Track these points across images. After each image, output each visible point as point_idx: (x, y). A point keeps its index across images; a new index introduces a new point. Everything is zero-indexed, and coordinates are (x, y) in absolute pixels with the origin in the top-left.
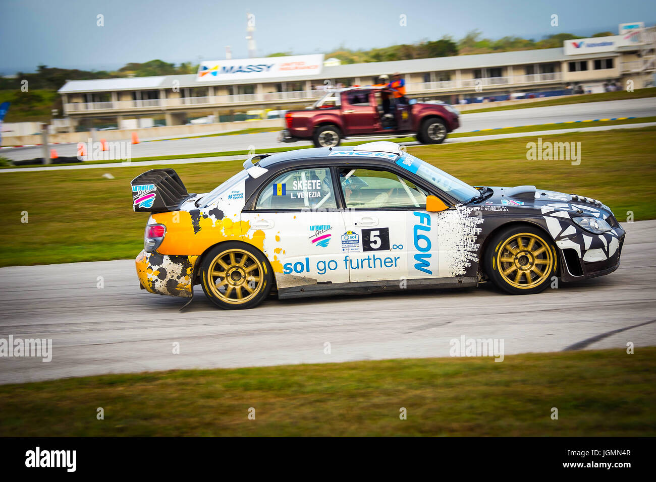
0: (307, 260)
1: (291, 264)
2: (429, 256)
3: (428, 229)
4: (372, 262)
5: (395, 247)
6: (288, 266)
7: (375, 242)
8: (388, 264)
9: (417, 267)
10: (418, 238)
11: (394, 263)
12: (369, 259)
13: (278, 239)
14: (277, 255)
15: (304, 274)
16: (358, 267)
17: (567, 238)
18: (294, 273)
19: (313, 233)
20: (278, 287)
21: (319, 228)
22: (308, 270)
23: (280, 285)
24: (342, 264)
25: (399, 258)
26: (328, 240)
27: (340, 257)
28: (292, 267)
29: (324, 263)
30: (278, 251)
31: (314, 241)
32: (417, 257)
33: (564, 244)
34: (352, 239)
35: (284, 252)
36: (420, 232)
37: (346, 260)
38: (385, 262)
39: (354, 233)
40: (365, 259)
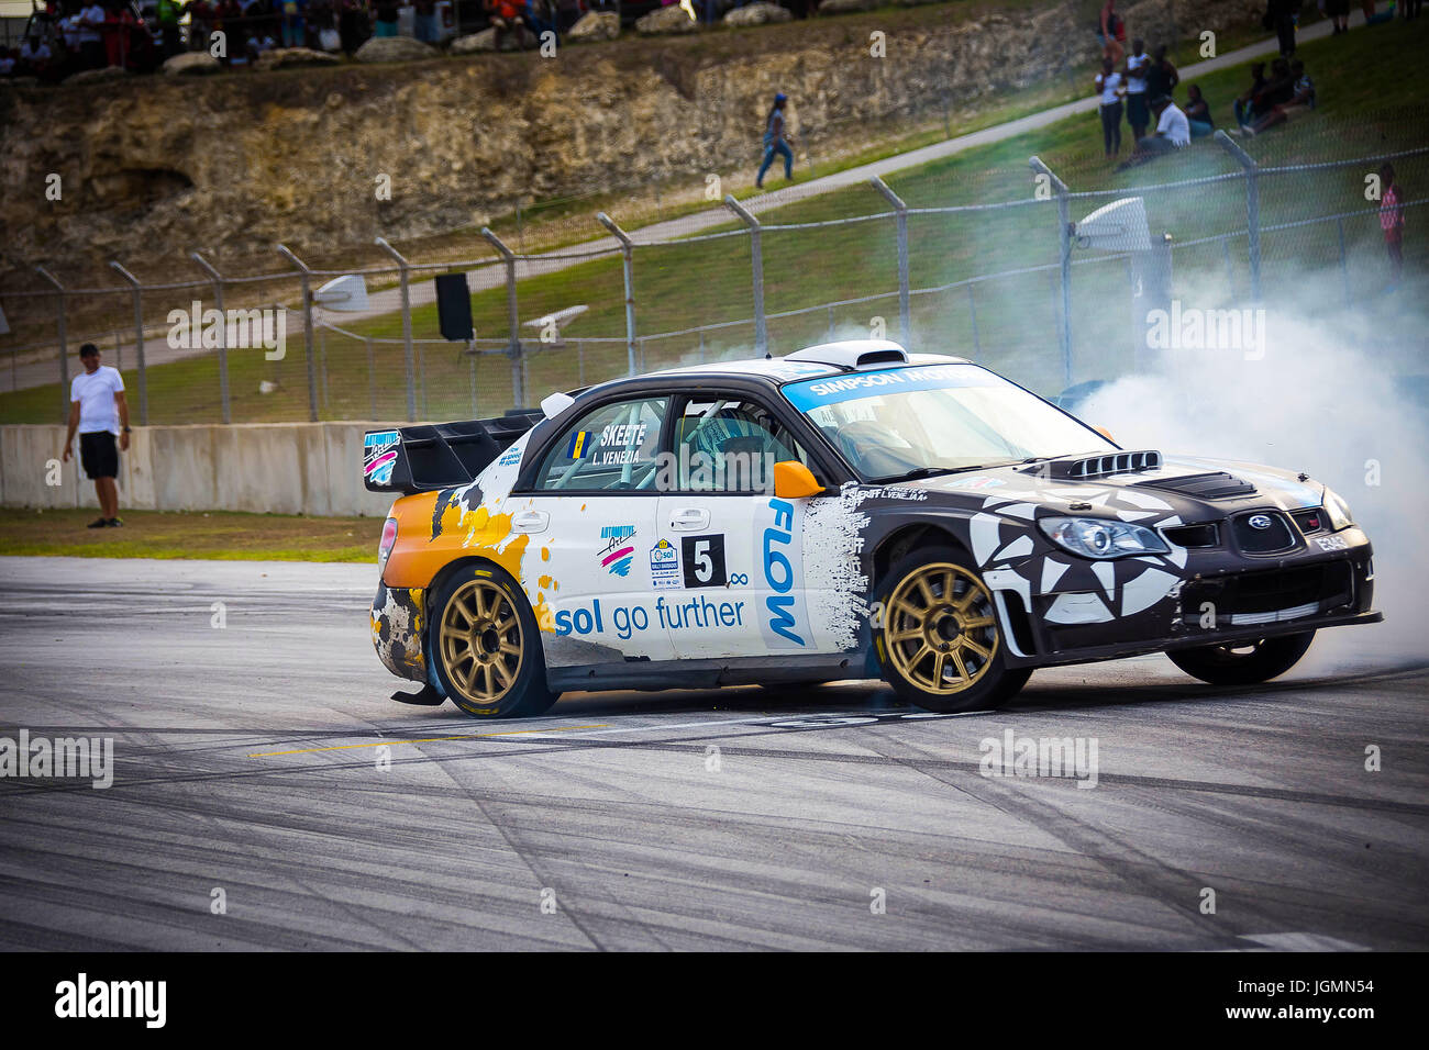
0: (596, 602)
1: (568, 613)
2: (790, 601)
3: (786, 539)
4: (700, 610)
5: (735, 579)
6: (564, 618)
7: (703, 567)
8: (728, 619)
9: (775, 625)
10: (771, 557)
11: (735, 616)
12: (695, 606)
13: (546, 554)
14: (544, 591)
15: (593, 637)
16: (680, 623)
17: (1007, 566)
18: (575, 634)
19: (606, 542)
20: (548, 665)
21: (615, 532)
22: (600, 629)
23: (553, 662)
24: (654, 615)
25: (742, 604)
26: (628, 561)
27: (648, 599)
28: (571, 620)
29: (626, 611)
30: (545, 582)
31: (606, 562)
32: (772, 603)
33: (1000, 580)
34: (667, 560)
35: (556, 586)
36: (775, 546)
37: (660, 608)
38: (722, 614)
39: (670, 545)
40: (689, 606)
